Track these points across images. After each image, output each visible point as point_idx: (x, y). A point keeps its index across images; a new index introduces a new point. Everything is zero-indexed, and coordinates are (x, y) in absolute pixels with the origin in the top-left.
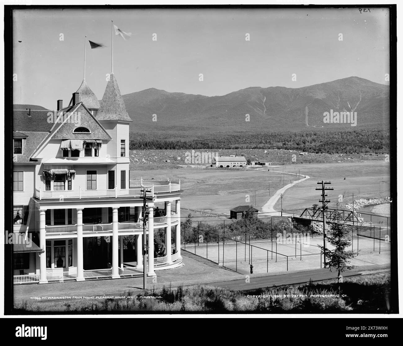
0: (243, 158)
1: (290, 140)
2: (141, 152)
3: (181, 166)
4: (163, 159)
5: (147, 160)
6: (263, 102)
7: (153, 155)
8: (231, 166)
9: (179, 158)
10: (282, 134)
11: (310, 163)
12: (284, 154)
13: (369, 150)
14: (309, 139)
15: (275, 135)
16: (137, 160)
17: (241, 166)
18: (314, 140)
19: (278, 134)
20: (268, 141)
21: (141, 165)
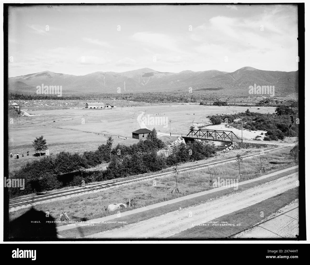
0: (103, 104)
1: (119, 97)
2: (44, 101)
3: (68, 108)
4: (58, 104)
5: (48, 105)
6: (104, 79)
7: (51, 102)
8: (96, 108)
9: (67, 104)
10: (115, 94)
11: (136, 106)
12: (121, 102)
13: (158, 101)
14: (128, 96)
15: (111, 94)
16: (42, 105)
17: (102, 108)
18: (131, 97)
19: (113, 94)
20: (108, 97)
21: (45, 107)
